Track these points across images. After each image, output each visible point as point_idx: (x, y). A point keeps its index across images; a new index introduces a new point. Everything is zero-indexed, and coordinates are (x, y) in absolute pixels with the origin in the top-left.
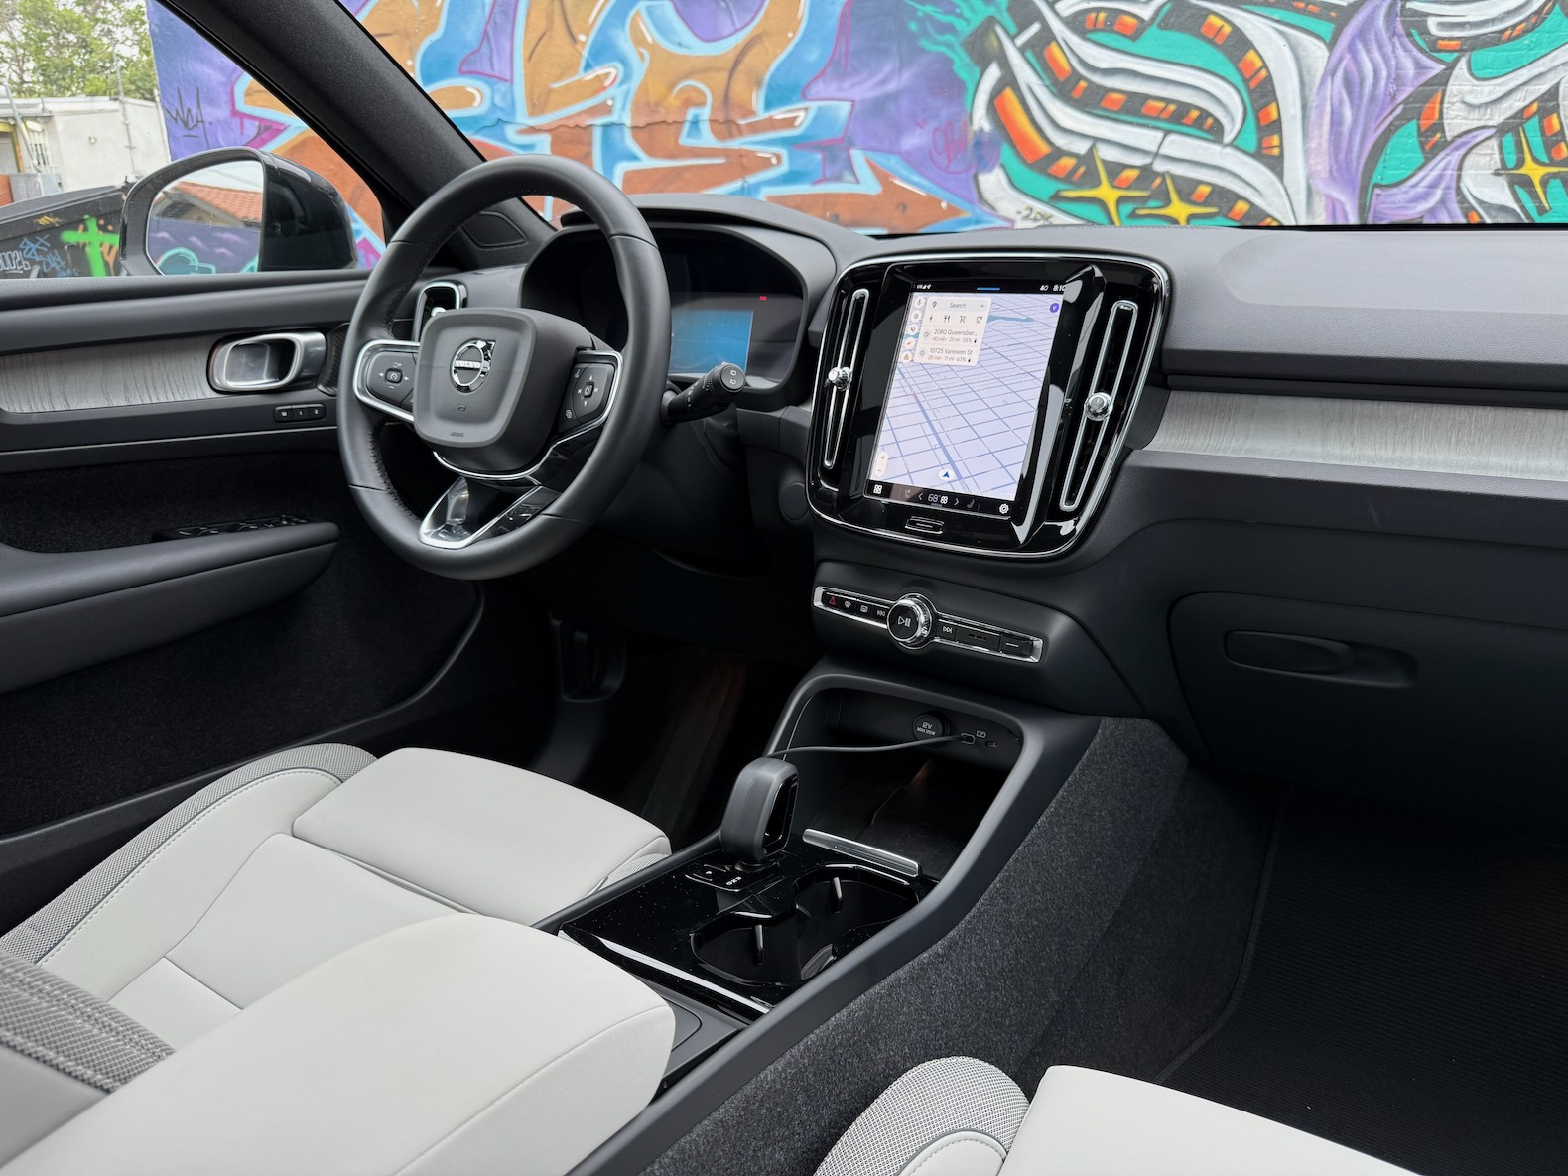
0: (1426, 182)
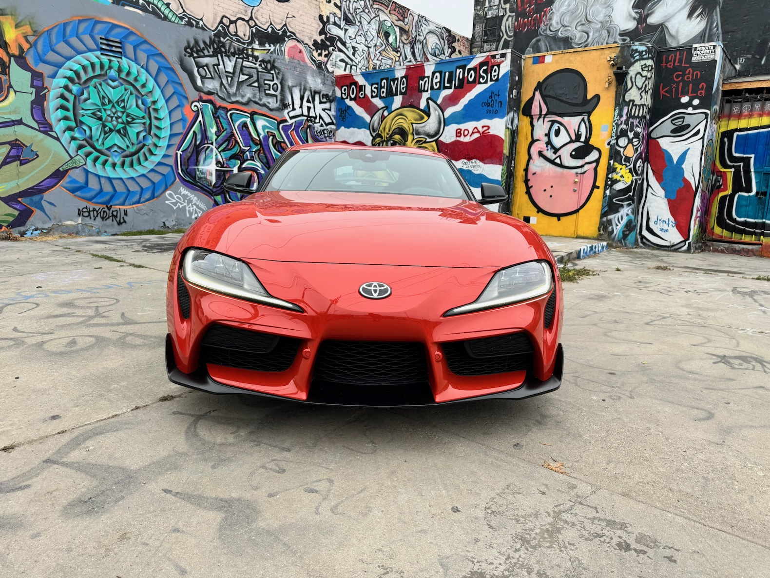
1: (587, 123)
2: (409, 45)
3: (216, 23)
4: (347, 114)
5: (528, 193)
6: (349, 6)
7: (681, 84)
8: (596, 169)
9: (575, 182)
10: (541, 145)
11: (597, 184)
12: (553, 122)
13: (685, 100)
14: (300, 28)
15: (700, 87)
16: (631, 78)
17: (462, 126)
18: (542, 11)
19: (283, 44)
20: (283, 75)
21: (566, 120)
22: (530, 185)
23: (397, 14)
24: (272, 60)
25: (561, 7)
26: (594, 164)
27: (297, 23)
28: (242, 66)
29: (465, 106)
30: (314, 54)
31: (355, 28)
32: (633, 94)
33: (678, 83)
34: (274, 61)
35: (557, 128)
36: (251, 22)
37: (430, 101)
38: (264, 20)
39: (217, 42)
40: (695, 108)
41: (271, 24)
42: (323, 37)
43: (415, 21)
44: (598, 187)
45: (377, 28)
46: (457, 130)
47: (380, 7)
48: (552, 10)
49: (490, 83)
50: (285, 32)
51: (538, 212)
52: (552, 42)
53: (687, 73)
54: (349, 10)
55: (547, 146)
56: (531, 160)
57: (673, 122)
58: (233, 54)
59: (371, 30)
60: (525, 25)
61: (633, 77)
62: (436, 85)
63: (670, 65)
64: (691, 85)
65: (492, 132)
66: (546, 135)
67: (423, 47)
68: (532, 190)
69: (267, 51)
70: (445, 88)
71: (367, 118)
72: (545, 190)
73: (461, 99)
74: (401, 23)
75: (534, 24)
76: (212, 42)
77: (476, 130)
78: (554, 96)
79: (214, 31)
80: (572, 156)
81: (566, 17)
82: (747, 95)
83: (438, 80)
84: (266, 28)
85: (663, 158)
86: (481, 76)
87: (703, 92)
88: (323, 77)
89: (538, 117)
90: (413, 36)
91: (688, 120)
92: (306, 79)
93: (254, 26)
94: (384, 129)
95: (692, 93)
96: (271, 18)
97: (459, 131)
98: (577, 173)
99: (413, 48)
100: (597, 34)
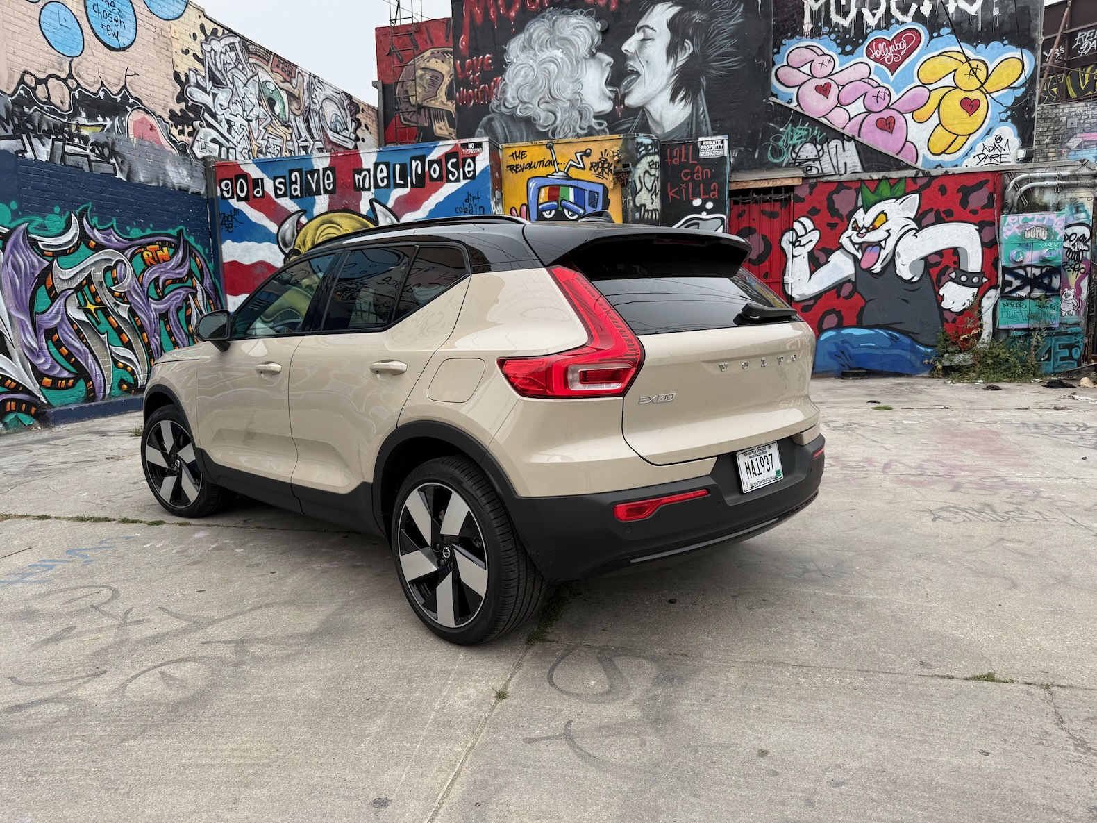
0: (54, 311)
2: (302, 117)
3: (13, 83)
4: (234, 221)
6: (215, 60)
7: (690, 184)
13: (697, 202)
14: (148, 92)
15: (712, 187)
16: (640, 177)
18: (492, 81)
19: (124, 116)
20: (130, 166)
23: (280, 71)
24: (110, 142)
25: (516, 76)
27: (140, 83)
28: (64, 153)
29: (430, 211)
30: (172, 132)
31: (226, 92)
32: (644, 198)
33: (687, 183)
34: (113, 144)
36: (70, 82)
37: (374, 203)
38: (90, 79)
39: (18, 114)
40: (709, 212)
41: (103, 85)
42: (183, 105)
43: (305, 83)
45: (257, 93)
47: (258, 62)
48: (504, 80)
49: (463, 182)
50: (125, 98)
52: (510, 122)
53: (696, 171)
54: (216, 65)
58: (48, 134)
59: (249, 95)
60: (469, 98)
61: (642, 175)
63: (676, 161)
64: (702, 185)
67: (319, 120)
69: (101, 128)
70: (397, 186)
71: (273, 228)
73: (423, 202)
74: (288, 85)
75: (483, 98)
76: (10, 114)
79: (11, 96)
81: (524, 91)
82: (755, 195)
83: (385, 174)
84: (95, 92)
86: (449, 172)
87: (716, 193)
88: (189, 166)
90: (306, 105)
91: (703, 227)
92: (165, 170)
93: (76, 88)
94: (304, 242)
95: (704, 194)
96: (102, 75)
99: (307, 121)
100: (566, 115)
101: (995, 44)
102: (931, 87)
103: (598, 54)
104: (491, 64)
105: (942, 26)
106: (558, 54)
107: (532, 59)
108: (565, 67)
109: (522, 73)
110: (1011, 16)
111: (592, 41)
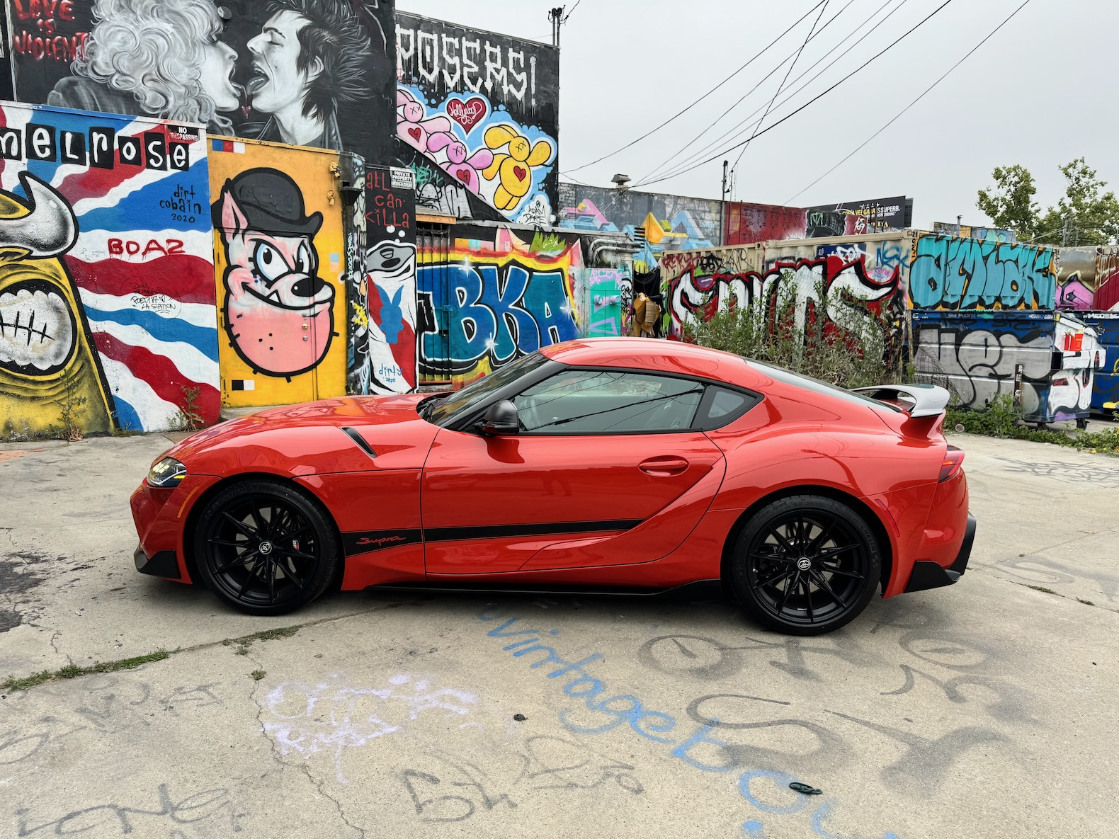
1: (309, 249)
5: (234, 343)
7: (385, 210)
8: (330, 310)
9: (304, 328)
10: (245, 273)
11: (335, 330)
12: (259, 242)
13: (391, 229)
15: (403, 217)
17: (124, 236)
18: (72, 35)
21: (277, 241)
22: (235, 334)
25: (111, 37)
26: (328, 304)
29: (122, 201)
32: (359, 219)
33: (381, 208)
35: (266, 251)
37: (27, 178)
40: (402, 240)
44: (337, 335)
46: (110, 241)
48: (92, 39)
49: (171, 172)
51: (255, 372)
52: (102, 93)
53: (388, 198)
55: (255, 277)
56: (231, 295)
57: (383, 254)
60: (37, 48)
62: (42, 151)
63: (370, 186)
64: (394, 213)
65: (188, 250)
66: (250, 260)
68: (238, 340)
70: (66, 160)
72: (261, 340)
73: (110, 187)
75: (60, 53)
77: (153, 245)
78: (256, 204)
80: (293, 290)
81: (122, 61)
83: (47, 141)
85: (378, 296)
86: (149, 156)
87: (407, 223)
89: (233, 231)
91: (398, 253)
95: (396, 222)
97: (116, 243)
98: (304, 316)
100: (182, 102)
101: (533, 127)
102: (494, 152)
103: (220, 43)
104: (71, 14)
105: (500, 103)
106: (168, 28)
107: (132, 23)
108: (178, 46)
109: (119, 36)
110: (542, 108)
111: (212, 25)
